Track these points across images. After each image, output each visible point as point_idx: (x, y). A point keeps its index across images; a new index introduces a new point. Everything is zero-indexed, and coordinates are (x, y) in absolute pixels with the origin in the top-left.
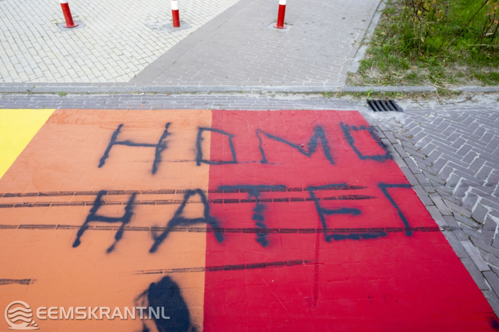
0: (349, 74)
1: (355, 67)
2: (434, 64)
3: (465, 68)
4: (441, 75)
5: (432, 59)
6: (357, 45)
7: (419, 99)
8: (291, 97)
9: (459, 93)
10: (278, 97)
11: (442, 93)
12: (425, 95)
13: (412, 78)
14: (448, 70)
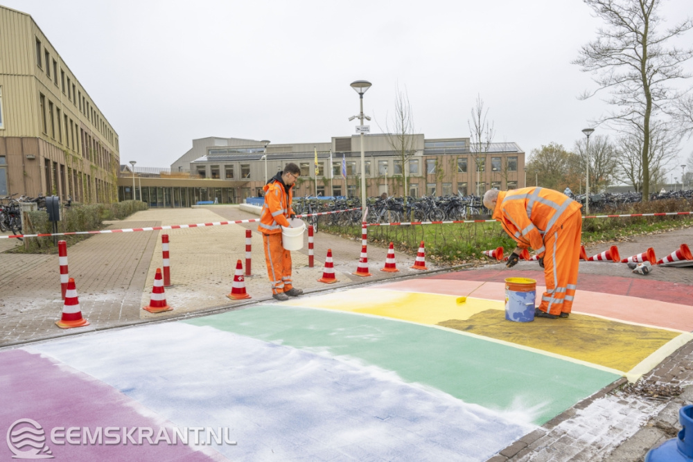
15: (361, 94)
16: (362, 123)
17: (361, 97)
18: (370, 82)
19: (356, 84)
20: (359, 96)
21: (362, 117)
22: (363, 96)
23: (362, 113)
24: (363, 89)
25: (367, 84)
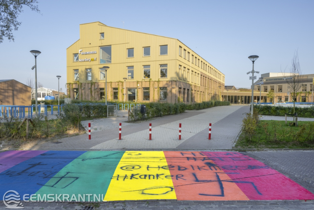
0: (232, 147)
1: (234, 146)
2: (255, 145)
3: (264, 146)
4: (258, 147)
5: (254, 144)
6: (233, 143)
7: (252, 151)
8: (218, 151)
9: (263, 150)
10: (215, 150)
11: (258, 150)
12: (254, 150)
13: (250, 148)
14: (259, 146)
15: (253, 62)
16: (253, 75)
17: (253, 63)
18: (258, 56)
19: (251, 57)
20: (252, 62)
21: (253, 72)
22: (254, 62)
23: (253, 70)
24: (255, 59)
25: (257, 57)
